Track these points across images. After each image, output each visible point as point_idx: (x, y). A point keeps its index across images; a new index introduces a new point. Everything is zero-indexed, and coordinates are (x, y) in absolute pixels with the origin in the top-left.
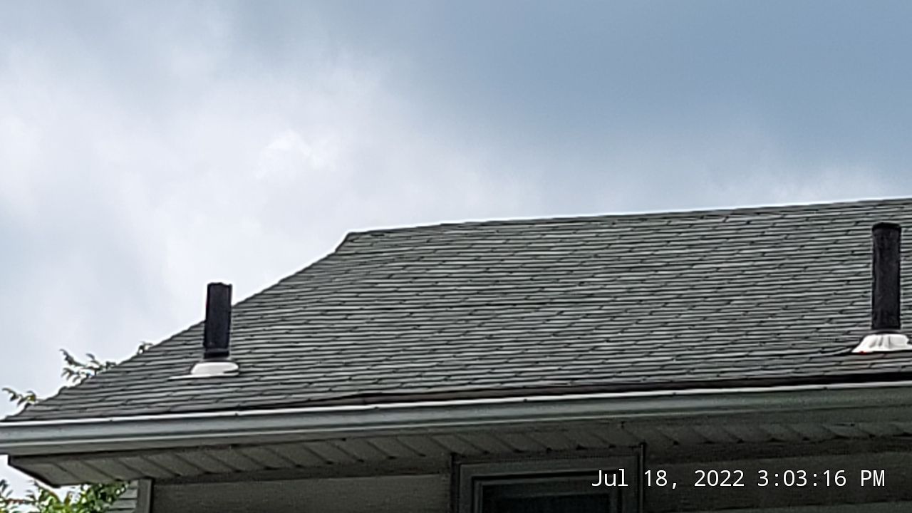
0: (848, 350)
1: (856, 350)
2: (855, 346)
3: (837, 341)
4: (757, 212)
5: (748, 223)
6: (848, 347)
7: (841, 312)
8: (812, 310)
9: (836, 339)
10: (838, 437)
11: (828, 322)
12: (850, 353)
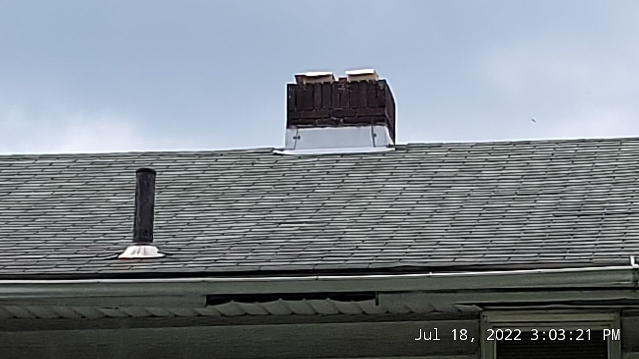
0: (116, 256)
1: (121, 256)
2: (120, 254)
3: (108, 249)
4: (57, 157)
5: (51, 164)
6: (116, 253)
7: (112, 229)
8: (92, 227)
9: (108, 248)
10: (107, 316)
11: (103, 236)
12: (116, 258)
